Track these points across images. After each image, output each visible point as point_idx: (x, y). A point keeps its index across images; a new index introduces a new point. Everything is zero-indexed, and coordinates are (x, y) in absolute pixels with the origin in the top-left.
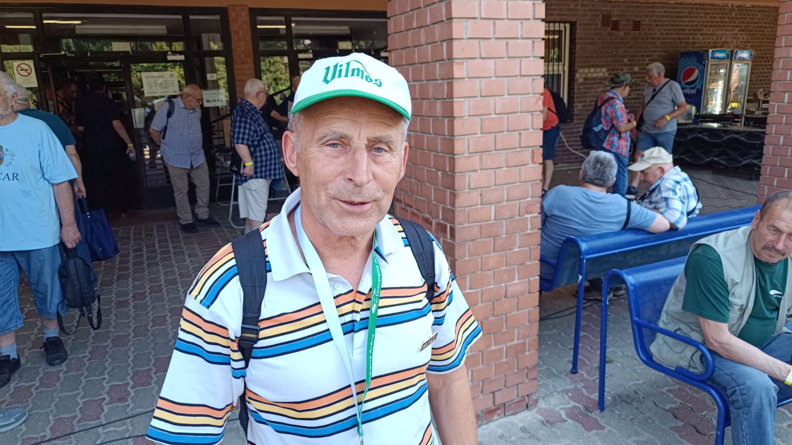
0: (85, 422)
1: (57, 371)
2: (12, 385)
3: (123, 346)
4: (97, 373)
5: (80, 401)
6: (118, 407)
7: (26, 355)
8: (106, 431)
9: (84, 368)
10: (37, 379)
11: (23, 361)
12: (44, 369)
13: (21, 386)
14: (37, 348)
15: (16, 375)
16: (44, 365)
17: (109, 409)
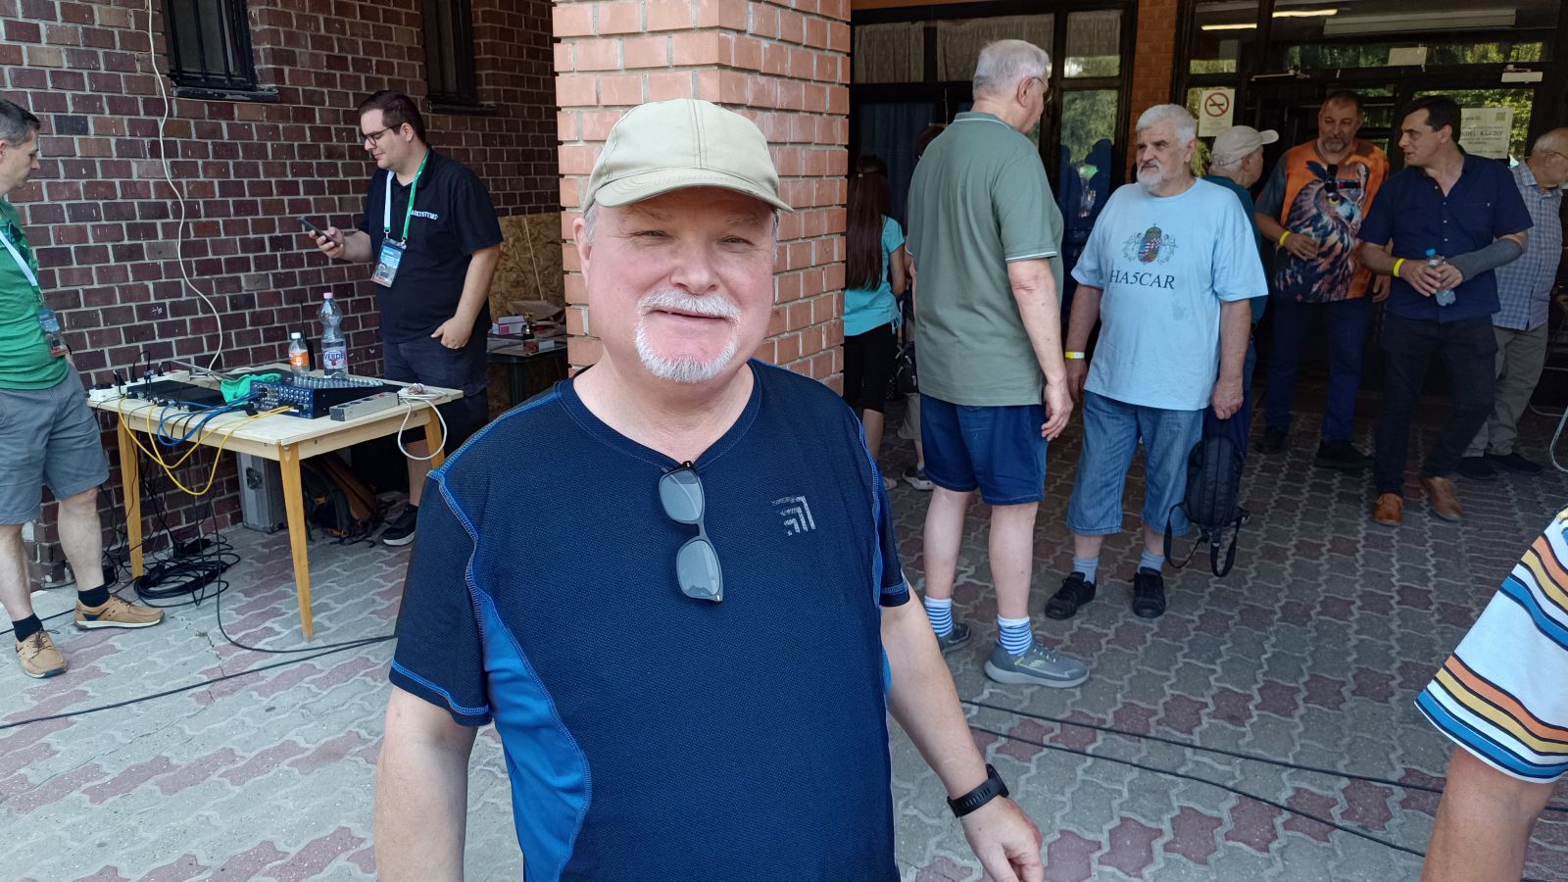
0: (1167, 729)
1: (1144, 627)
2: (1077, 622)
3: (1258, 628)
4: (1204, 656)
5: (1169, 692)
6: (1226, 728)
7: (1106, 583)
8: (1197, 758)
9: (1186, 639)
10: (1113, 627)
11: (1098, 591)
12: (1125, 616)
13: (1088, 629)
14: (1123, 579)
15: (1084, 609)
16: (1127, 610)
17: (1211, 724)
